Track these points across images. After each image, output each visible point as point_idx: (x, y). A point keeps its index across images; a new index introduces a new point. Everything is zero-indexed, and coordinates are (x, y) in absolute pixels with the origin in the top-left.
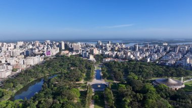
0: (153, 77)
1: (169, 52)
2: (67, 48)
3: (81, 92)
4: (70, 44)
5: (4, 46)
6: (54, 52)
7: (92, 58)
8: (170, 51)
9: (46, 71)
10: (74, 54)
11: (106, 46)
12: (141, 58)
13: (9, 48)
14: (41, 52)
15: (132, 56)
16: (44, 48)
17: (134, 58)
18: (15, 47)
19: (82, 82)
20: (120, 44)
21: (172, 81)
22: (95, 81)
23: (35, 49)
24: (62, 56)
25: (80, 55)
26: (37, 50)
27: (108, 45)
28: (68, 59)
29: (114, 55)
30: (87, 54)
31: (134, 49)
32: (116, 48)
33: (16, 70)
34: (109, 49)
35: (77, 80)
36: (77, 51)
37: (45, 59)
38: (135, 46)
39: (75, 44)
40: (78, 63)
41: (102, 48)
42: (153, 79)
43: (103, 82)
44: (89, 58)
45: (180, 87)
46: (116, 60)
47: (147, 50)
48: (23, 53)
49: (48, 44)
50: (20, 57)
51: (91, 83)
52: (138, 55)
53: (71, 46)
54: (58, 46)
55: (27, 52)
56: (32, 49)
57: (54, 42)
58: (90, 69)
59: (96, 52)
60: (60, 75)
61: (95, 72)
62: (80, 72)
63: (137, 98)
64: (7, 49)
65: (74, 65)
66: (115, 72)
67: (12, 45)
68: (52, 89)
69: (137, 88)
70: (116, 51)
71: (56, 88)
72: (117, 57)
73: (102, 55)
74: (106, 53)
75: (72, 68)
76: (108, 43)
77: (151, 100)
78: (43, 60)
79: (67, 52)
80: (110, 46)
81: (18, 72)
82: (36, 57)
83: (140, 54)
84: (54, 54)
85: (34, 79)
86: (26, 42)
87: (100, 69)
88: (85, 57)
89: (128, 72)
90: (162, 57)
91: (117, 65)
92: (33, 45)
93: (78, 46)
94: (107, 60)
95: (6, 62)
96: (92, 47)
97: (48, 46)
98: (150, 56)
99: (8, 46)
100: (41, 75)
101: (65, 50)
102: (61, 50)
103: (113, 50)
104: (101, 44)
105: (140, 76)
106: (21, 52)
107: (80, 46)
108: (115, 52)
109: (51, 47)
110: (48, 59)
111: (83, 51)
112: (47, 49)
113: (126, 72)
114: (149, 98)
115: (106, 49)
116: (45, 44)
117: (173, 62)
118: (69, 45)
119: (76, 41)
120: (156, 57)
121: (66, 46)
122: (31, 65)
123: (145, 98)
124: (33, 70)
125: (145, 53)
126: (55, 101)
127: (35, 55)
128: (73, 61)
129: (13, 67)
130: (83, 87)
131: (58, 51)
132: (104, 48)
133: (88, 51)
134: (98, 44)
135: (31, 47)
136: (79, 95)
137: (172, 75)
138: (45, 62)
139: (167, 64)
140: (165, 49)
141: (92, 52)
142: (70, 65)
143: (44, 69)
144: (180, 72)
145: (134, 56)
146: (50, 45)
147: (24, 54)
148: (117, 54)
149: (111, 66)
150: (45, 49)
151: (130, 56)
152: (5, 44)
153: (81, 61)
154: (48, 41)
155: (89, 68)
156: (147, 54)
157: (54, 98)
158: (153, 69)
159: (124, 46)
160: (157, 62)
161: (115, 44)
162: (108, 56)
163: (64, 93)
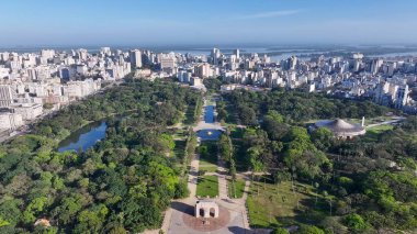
0: (313, 118)
1: (357, 73)
2: (146, 63)
3: (177, 142)
4: (154, 56)
5: (16, 59)
6: (121, 71)
7: (198, 83)
8: (361, 70)
9: (109, 108)
10: (162, 75)
11: (229, 60)
12: (297, 84)
13: (27, 64)
14: (94, 73)
15: (280, 81)
16: (98, 65)
17: (283, 84)
18: (38, 62)
19: (179, 126)
20: (260, 55)
21: (343, 123)
22: (202, 125)
23: (81, 65)
24: (137, 80)
25: (175, 79)
26: (85, 68)
27: (233, 57)
28: (151, 85)
29: (244, 79)
30: (190, 75)
31: (287, 66)
32: (251, 65)
33: (51, 105)
34: (235, 66)
35: (170, 123)
36: (168, 70)
37: (103, 85)
38: (289, 60)
39: (164, 56)
40: (170, 93)
41: (220, 63)
42: (311, 121)
43: (218, 126)
44: (192, 83)
45: (356, 134)
46: (246, 88)
47: (314, 69)
48: (57, 74)
49: (106, 56)
50: (52, 81)
51: (196, 129)
52: (293, 77)
53: (156, 59)
54: (127, 60)
55: (65, 71)
56: (75, 66)
57: (120, 52)
58: (195, 104)
59: (208, 71)
60: (136, 114)
61: (203, 111)
62: (174, 109)
63: (272, 149)
64: (23, 66)
65: (162, 97)
66: (241, 109)
67: (32, 58)
68: (125, 135)
69: (277, 135)
70: (249, 70)
71: (131, 134)
72: (250, 82)
73: (220, 78)
74: (229, 74)
75: (159, 103)
76: (235, 53)
77: (294, 151)
78: (99, 87)
79: (148, 72)
80: (237, 61)
81: (53, 109)
82: (87, 80)
83: (297, 77)
84: (122, 76)
85: (88, 122)
86: (58, 50)
87: (215, 104)
88: (185, 82)
89: (267, 110)
90: (340, 83)
91: (247, 98)
92: (76, 57)
93: (171, 59)
94: (229, 88)
95: (27, 91)
96: (200, 61)
97: (107, 61)
98: (318, 80)
99: (23, 59)
100: (100, 115)
101: (142, 68)
102: (134, 67)
103: (242, 67)
104: (218, 55)
105: (289, 118)
106: (52, 72)
107: (175, 59)
108: (247, 73)
109: (115, 61)
110: (110, 86)
111: (180, 70)
112: (106, 65)
113: (264, 108)
114: (293, 148)
115: (228, 67)
116: (100, 56)
117: (360, 92)
118: (152, 57)
119: (166, 50)
120: (329, 81)
121: (144, 58)
122: (77, 98)
123: (285, 148)
124: (84, 106)
125: (307, 75)
126: (132, 150)
127: (83, 78)
128: (160, 88)
129: (44, 100)
130: (180, 135)
131: (129, 70)
132: (224, 64)
133: (190, 71)
134: (213, 55)
135: (71, 61)
136: (172, 146)
137: (349, 116)
138: (105, 92)
139: (347, 96)
140: (352, 67)
141: (199, 73)
142: (154, 97)
143: (105, 103)
144: (365, 109)
145: (284, 80)
146: (112, 57)
147: (59, 76)
148: (250, 76)
149: (235, 98)
150: (102, 65)
151: (276, 80)
152: (15, 54)
153: (176, 91)
154: (107, 49)
155: (192, 103)
156: (313, 76)
157: (129, 148)
158: (317, 104)
159: (268, 60)
160: (329, 92)
161: (249, 55)
162: (233, 80)
163: (147, 139)
